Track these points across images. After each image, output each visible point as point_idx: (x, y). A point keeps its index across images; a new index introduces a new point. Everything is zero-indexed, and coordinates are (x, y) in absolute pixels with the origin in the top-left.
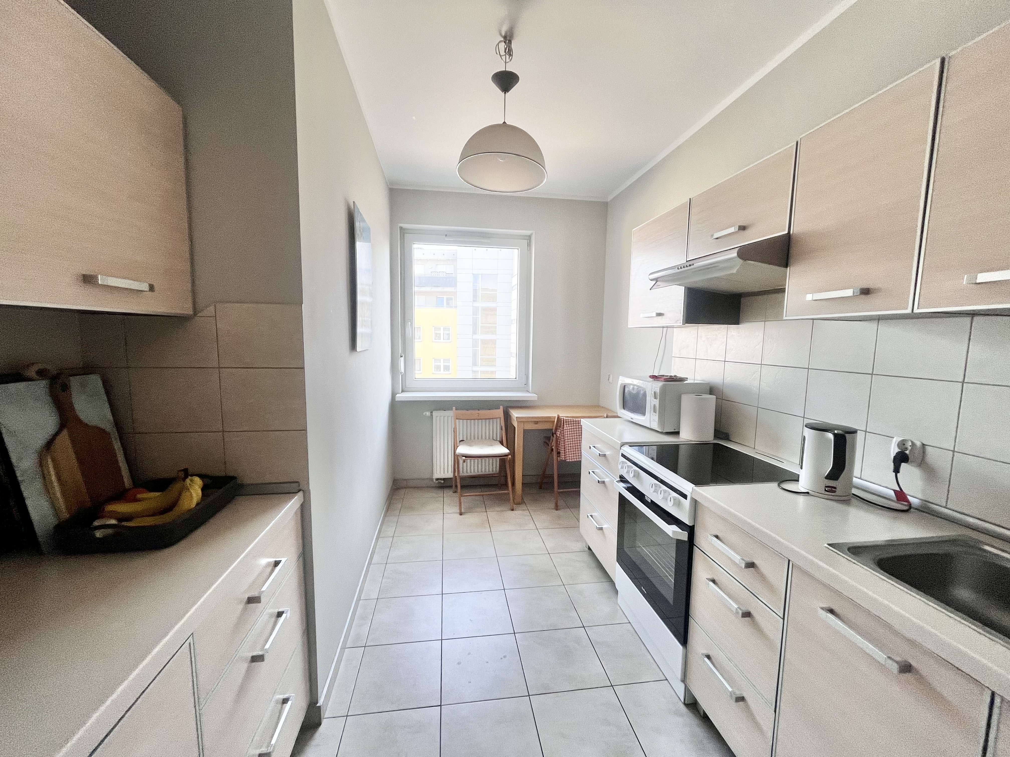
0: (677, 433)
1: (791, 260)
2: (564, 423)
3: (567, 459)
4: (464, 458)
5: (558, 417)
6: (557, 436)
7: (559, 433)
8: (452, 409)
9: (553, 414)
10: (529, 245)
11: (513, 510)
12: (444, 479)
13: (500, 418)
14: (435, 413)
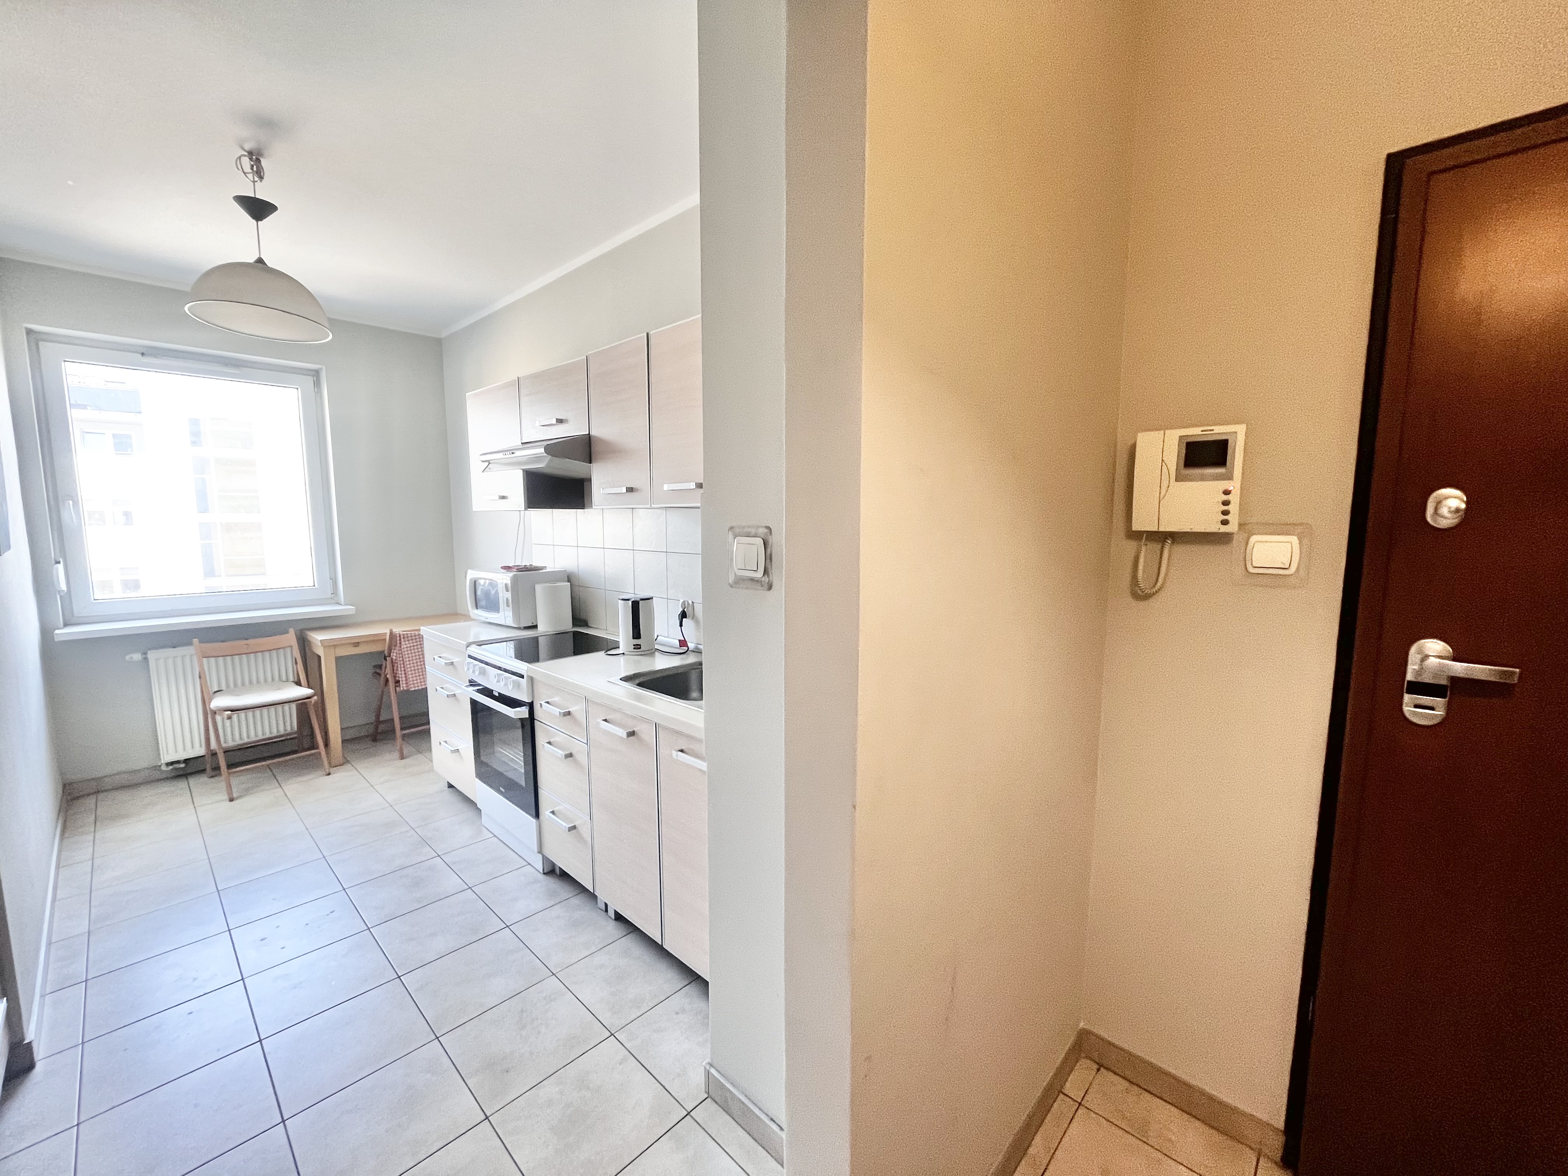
0: (535, 627)
1: (593, 457)
2: (400, 640)
3: (411, 688)
4: (230, 712)
5: (391, 633)
6: (392, 659)
7: (395, 654)
8: (190, 644)
9: (384, 630)
10: (317, 384)
11: (329, 774)
12: (186, 761)
13: (291, 647)
14: (151, 655)
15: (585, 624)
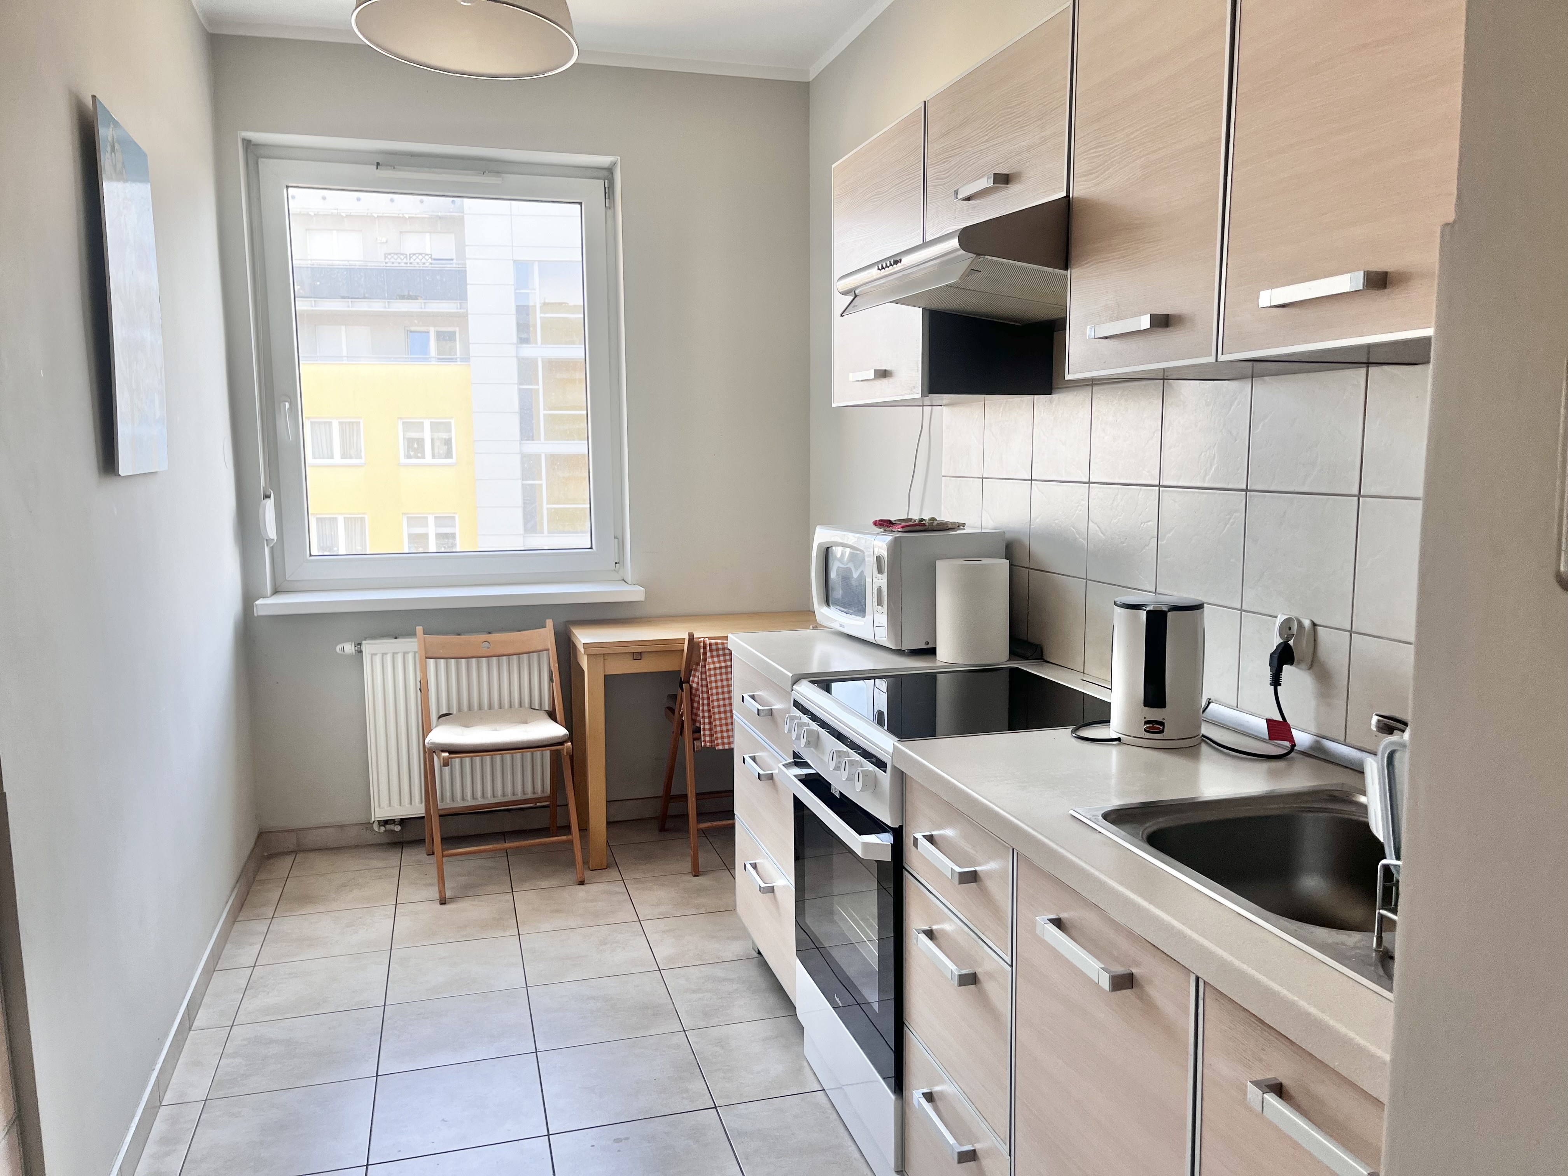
0: (931, 652)
1: (1074, 253)
2: (705, 654)
3: (718, 745)
4: (447, 754)
5: (691, 639)
6: (691, 687)
7: (696, 680)
8: (413, 634)
9: (677, 632)
10: (609, 192)
11: (582, 883)
12: (403, 822)
13: (548, 650)
14: (368, 647)
15: (1038, 654)
